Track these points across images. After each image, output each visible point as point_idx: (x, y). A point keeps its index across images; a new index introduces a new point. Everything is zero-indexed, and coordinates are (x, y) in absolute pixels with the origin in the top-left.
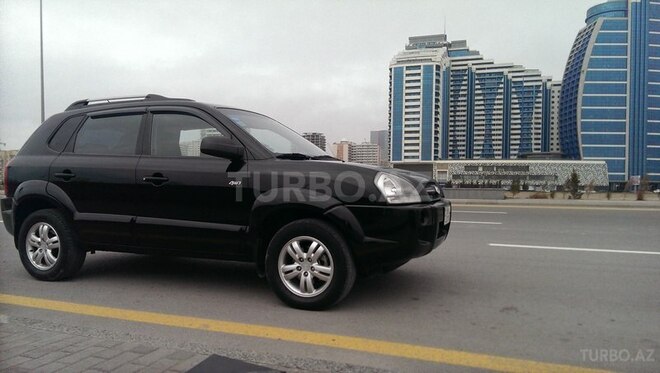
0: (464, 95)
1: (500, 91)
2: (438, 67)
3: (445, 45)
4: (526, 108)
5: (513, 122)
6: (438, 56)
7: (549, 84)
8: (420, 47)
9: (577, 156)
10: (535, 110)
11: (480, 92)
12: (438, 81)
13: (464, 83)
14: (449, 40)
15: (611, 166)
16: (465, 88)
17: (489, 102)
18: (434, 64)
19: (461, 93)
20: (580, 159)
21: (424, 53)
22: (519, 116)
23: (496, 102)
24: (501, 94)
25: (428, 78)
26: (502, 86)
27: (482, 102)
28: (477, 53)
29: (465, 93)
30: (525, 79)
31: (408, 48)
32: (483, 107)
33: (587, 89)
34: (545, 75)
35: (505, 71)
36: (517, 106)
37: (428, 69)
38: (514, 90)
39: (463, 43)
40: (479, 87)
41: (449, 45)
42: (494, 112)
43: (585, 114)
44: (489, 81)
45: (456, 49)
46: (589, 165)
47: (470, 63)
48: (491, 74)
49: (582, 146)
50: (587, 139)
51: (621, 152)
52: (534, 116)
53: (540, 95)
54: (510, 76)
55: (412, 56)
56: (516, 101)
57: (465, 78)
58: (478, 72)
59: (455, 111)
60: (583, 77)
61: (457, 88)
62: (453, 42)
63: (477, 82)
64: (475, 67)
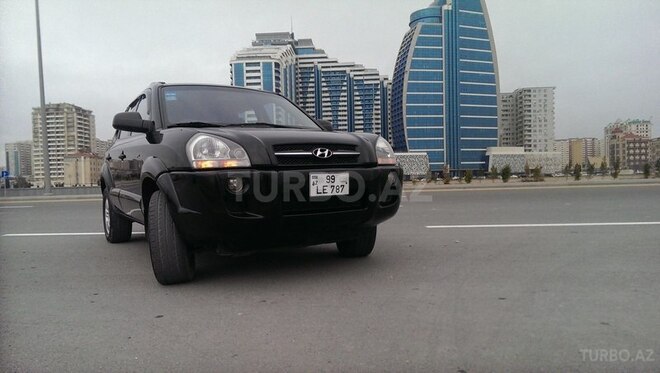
0: (312, 92)
1: (344, 88)
2: (277, 65)
3: (290, 43)
4: (367, 106)
5: (356, 117)
6: (277, 53)
7: (386, 82)
8: (266, 44)
9: (404, 149)
10: (375, 107)
11: (326, 89)
12: (277, 78)
13: (311, 80)
14: (296, 39)
15: (432, 157)
16: (313, 85)
17: (335, 99)
18: (273, 61)
19: (309, 90)
20: (407, 151)
21: (267, 50)
22: (361, 112)
23: (341, 99)
24: (345, 91)
25: (267, 75)
26: (345, 84)
27: (328, 99)
28: (323, 52)
29: (313, 90)
30: (366, 78)
31: (254, 44)
32: (329, 104)
33: (411, 87)
34: (382, 74)
35: (348, 69)
36: (359, 103)
37: (267, 66)
38: (356, 88)
39: (309, 41)
40: (325, 84)
41: (297, 43)
42: (340, 109)
43: (410, 110)
44: (335, 79)
45: (297, 46)
46: (412, 156)
47: (315, 61)
48: (335, 72)
49: (407, 139)
50: (412, 133)
51: (439, 144)
52: (374, 112)
53: (378, 92)
54: (352, 74)
55: (252, 53)
56: (358, 98)
57: (313, 75)
58: (324, 70)
59: (305, 103)
60: (406, 76)
61: (306, 85)
62: (300, 40)
63: (323, 79)
64: (320, 66)
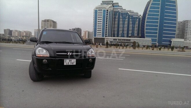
0: (117, 19)
1: (127, 18)
2: (107, 10)
3: (112, 4)
4: (134, 23)
5: (130, 27)
6: (108, 7)
7: (140, 17)
8: (105, 4)
9: (144, 37)
10: (136, 24)
11: (121, 18)
12: (107, 14)
13: (117, 15)
14: (114, 3)
15: (153, 40)
16: (117, 17)
17: (124, 21)
18: (106, 9)
19: (116, 18)
20: (145, 38)
21: (105, 6)
22: (132, 25)
23: (126, 21)
24: (127, 19)
25: (104, 13)
26: (127, 16)
27: (122, 21)
28: (121, 7)
29: (117, 18)
30: (134, 15)
31: (101, 4)
32: (122, 23)
33: (148, 18)
34: (139, 14)
35: (129, 12)
36: (131, 23)
37: (104, 11)
38: (131, 18)
39: (118, 3)
40: (121, 16)
41: (114, 4)
42: (125, 24)
43: (147, 26)
44: (124, 15)
45: (114, 5)
46: (146, 40)
47: (119, 9)
48: (125, 13)
49: (145, 34)
50: (147, 33)
51: (156, 37)
52: (136, 25)
53: (138, 20)
54: (130, 14)
55: (100, 7)
56: (131, 21)
57: (118, 14)
58: (121, 12)
59: (114, 23)
60: (147, 15)
61: (115, 16)
62: (115, 3)
63: (121, 15)
64: (120, 11)
